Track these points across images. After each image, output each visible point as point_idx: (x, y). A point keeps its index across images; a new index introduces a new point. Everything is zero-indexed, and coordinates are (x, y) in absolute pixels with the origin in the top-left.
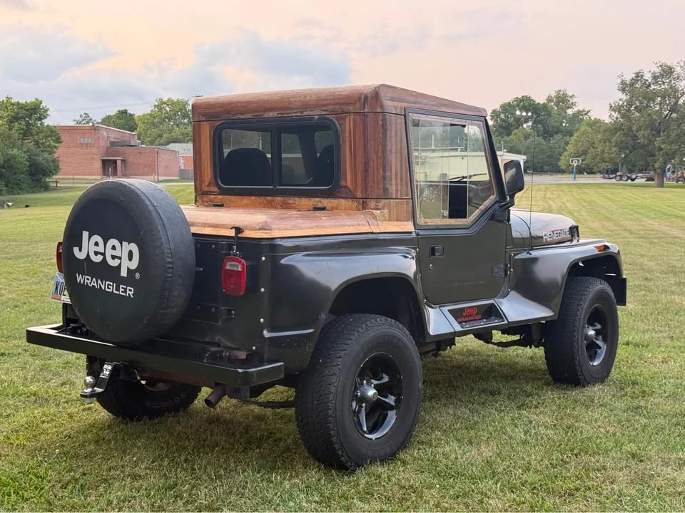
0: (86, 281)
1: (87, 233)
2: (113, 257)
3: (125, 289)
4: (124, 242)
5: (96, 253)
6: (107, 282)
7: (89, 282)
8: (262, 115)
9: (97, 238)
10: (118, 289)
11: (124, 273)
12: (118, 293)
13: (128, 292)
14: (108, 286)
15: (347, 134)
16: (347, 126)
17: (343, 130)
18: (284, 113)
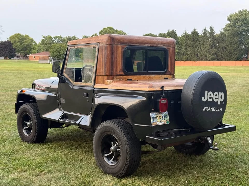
0: (206, 109)
1: (207, 91)
2: (216, 98)
3: (219, 109)
4: (219, 93)
5: (210, 98)
6: (214, 108)
7: (207, 109)
8: (143, 45)
9: (211, 93)
10: (217, 110)
11: (219, 103)
12: (217, 111)
13: (220, 109)
14: (214, 109)
15: (170, 53)
16: (170, 51)
17: (169, 52)
18: (151, 45)
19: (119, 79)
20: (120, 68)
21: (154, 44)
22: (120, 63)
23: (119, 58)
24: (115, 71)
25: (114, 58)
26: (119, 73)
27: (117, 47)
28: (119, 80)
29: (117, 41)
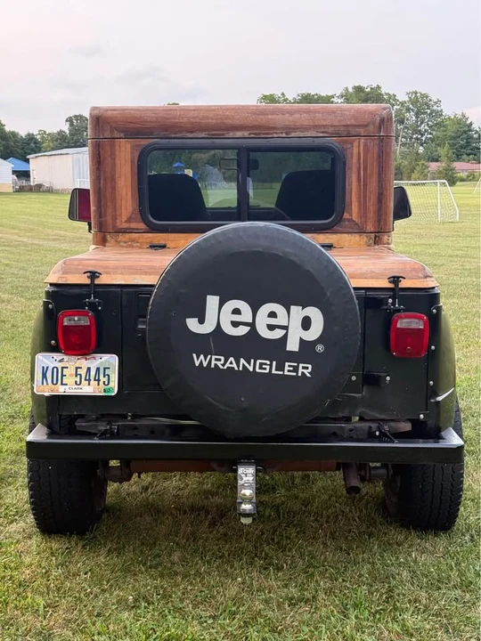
0: (214, 362)
1: (217, 297)
2: (272, 327)
3: (296, 367)
6: (260, 361)
7: (220, 363)
8: (223, 134)
9: (237, 304)
10: (280, 368)
11: (293, 347)
12: (280, 373)
14: (260, 366)
15: (355, 160)
16: (355, 150)
17: (349, 156)
18: (259, 134)
19: (125, 242)
20: (130, 209)
21: (274, 128)
22: (127, 194)
23: (123, 177)
24: (109, 219)
25: (105, 180)
26: (125, 225)
27: (113, 146)
28: (126, 247)
29: (111, 127)
